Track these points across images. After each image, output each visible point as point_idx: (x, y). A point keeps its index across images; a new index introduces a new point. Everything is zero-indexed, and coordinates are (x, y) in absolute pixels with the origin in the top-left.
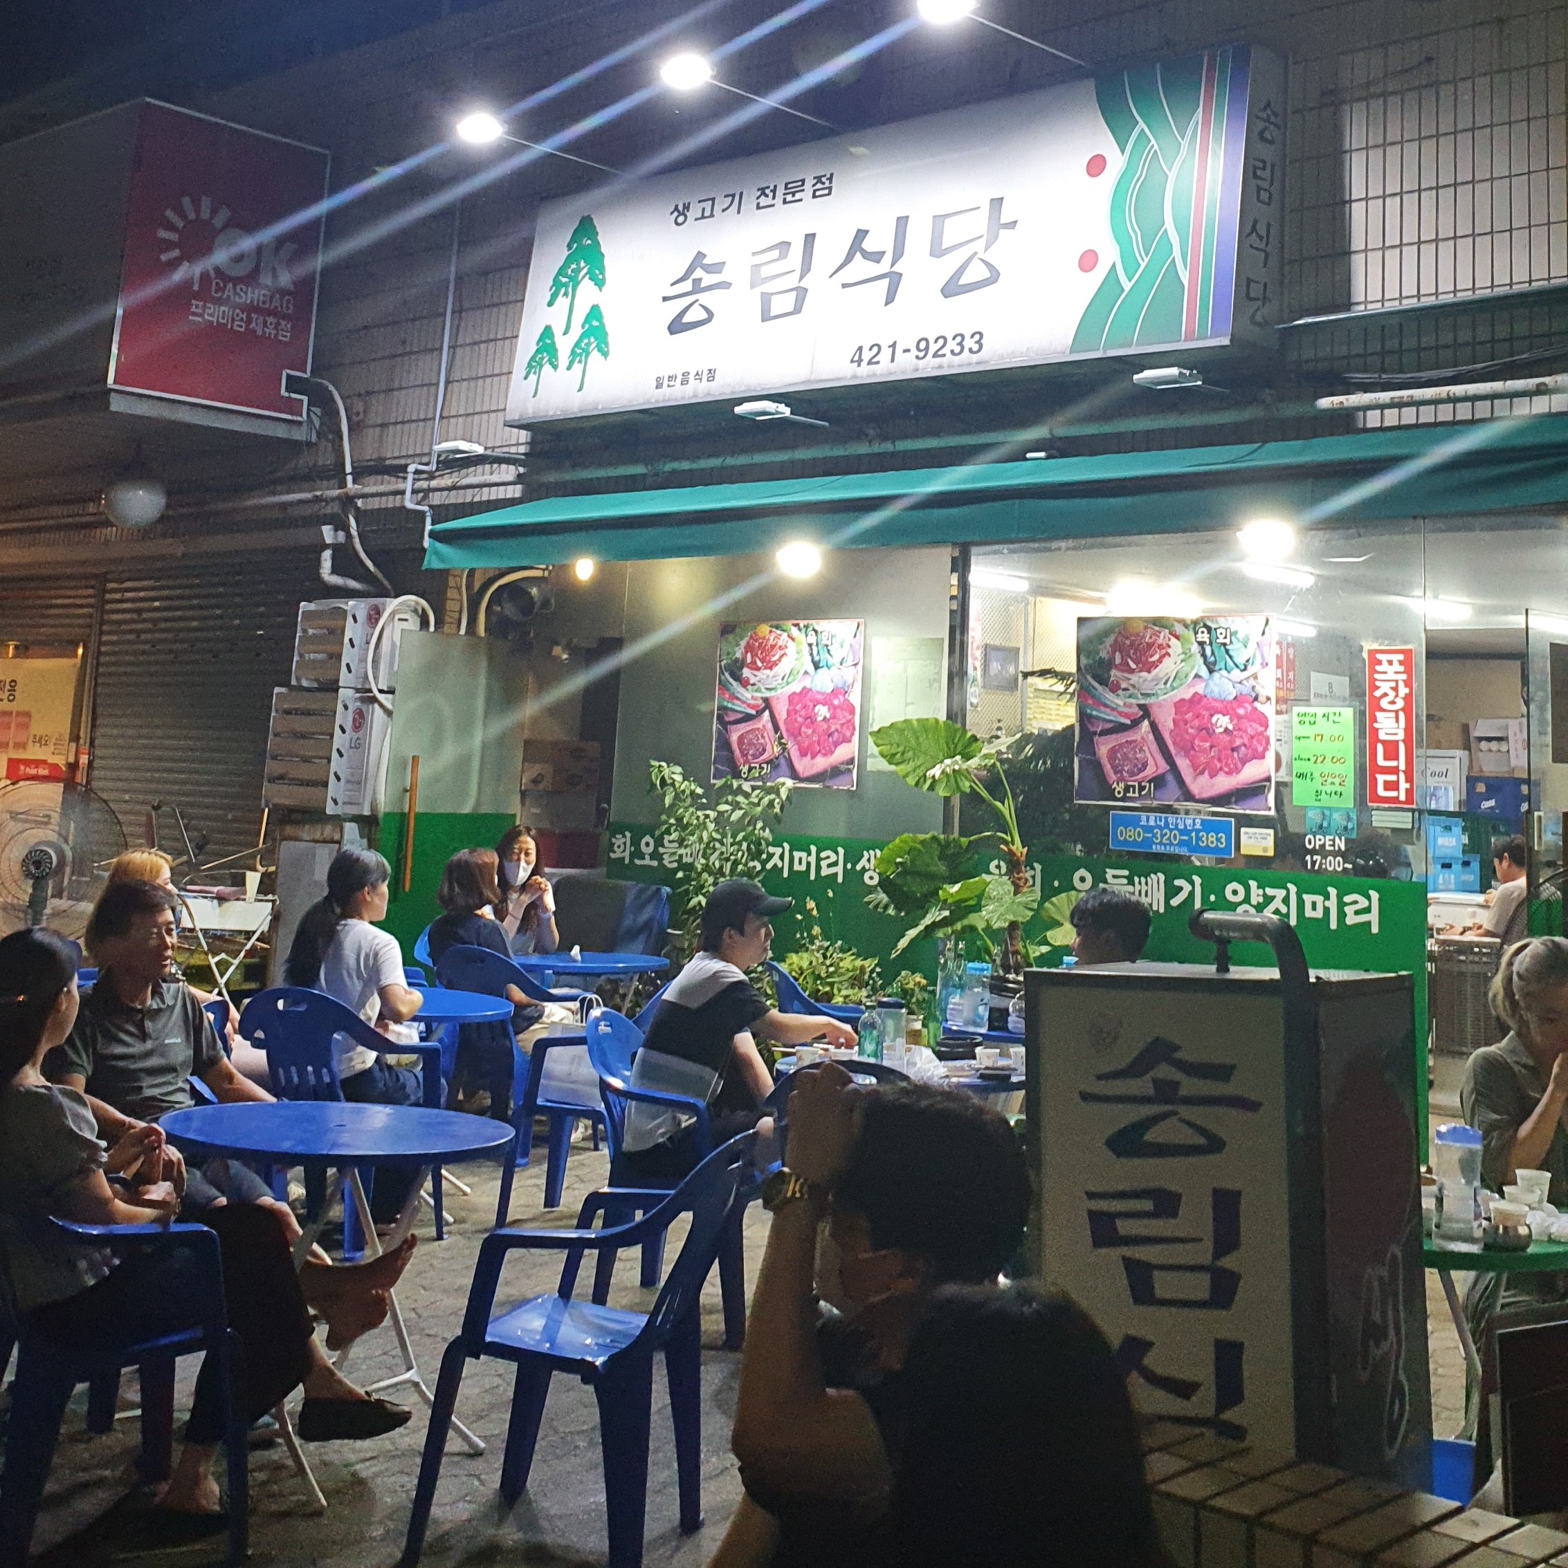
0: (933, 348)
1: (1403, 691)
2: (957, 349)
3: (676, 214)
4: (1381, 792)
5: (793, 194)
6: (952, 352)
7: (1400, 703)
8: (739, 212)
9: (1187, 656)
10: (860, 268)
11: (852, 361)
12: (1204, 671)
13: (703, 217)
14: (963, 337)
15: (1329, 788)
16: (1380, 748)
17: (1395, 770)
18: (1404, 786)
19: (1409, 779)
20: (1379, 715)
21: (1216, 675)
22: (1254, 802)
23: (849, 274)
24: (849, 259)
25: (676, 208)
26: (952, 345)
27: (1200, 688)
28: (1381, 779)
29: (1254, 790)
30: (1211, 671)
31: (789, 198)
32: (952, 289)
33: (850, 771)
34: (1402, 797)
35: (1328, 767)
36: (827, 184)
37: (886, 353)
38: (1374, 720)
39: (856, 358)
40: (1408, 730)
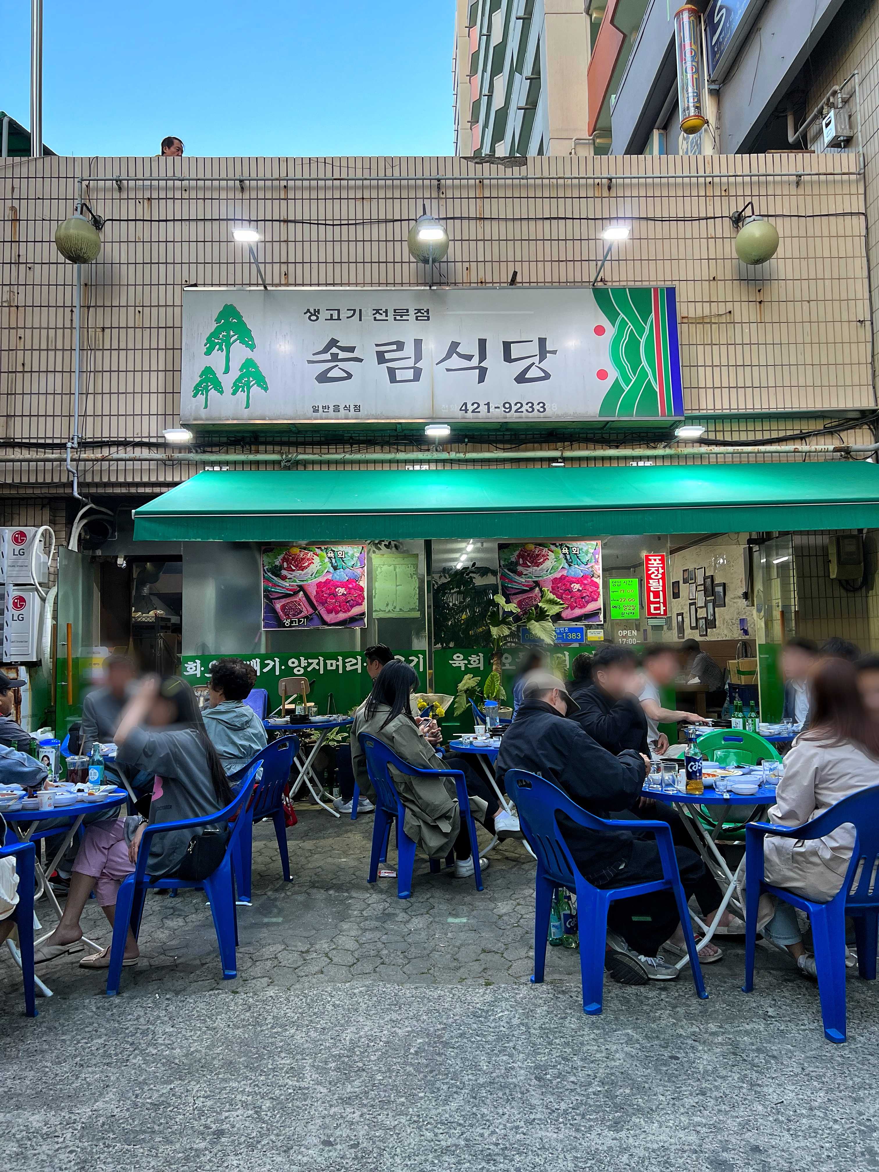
0: (514, 408)
1: (661, 571)
2: (530, 410)
3: (309, 314)
4: (652, 611)
5: (401, 316)
6: (527, 410)
7: (660, 576)
8: (360, 320)
9: (557, 559)
10: (455, 362)
11: (461, 410)
12: (566, 566)
13: (331, 319)
14: (533, 404)
15: (628, 611)
16: (651, 594)
17: (659, 603)
18: (662, 608)
19: (665, 605)
20: (651, 581)
21: (572, 568)
22: (593, 619)
23: (449, 364)
24: (449, 356)
25: (308, 311)
26: (525, 407)
27: (565, 573)
28: (652, 606)
29: (594, 614)
30: (570, 566)
31: (398, 318)
32: (521, 379)
33: (363, 619)
34: (662, 613)
35: (627, 603)
36: (425, 314)
37: (483, 409)
38: (648, 583)
39: (464, 408)
40: (664, 586)
